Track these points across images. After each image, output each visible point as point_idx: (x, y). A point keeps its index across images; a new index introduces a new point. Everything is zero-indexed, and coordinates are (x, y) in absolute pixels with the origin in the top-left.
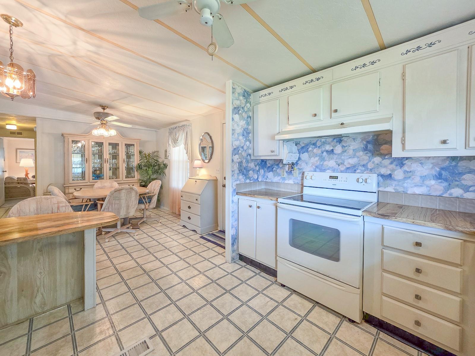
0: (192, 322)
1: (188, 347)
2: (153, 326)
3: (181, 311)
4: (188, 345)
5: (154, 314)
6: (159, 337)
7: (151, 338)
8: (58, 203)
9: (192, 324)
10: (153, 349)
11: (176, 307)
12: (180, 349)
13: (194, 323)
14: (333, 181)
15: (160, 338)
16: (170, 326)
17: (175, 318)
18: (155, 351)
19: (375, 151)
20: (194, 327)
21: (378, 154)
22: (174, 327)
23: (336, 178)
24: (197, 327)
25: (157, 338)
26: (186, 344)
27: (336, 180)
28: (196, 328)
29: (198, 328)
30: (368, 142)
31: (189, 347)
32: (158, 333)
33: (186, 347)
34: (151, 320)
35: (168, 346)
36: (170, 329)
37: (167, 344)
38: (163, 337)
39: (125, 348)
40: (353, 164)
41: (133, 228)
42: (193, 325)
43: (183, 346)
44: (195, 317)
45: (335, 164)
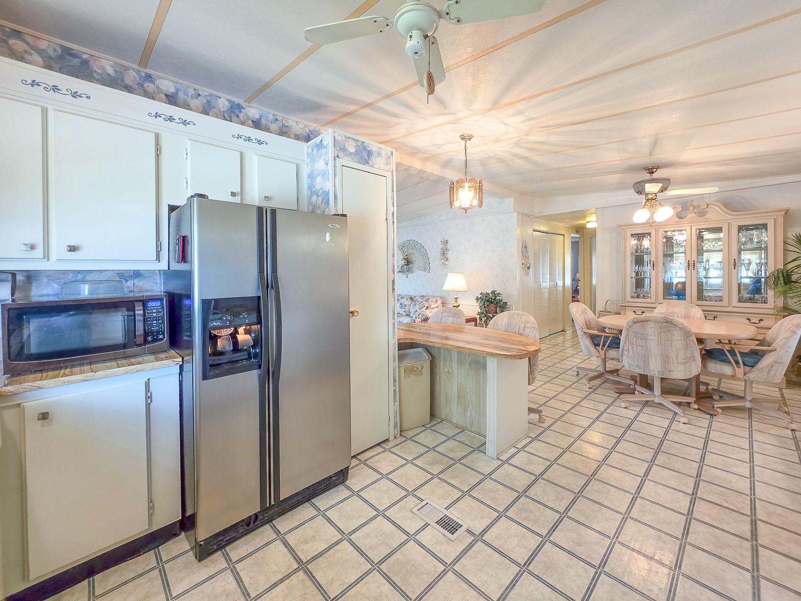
0: (517, 581)
1: (465, 586)
2: (488, 527)
3: (531, 556)
4: (469, 585)
5: (509, 521)
6: (473, 541)
7: (469, 531)
8: (526, 322)
9: (512, 582)
10: (453, 539)
11: (538, 546)
12: (461, 575)
13: (514, 585)
15: (471, 543)
16: (495, 549)
17: (513, 552)
18: (450, 543)
20: (507, 588)
22: (496, 555)
24: (509, 592)
25: (470, 539)
26: (470, 582)
28: (505, 591)
29: (506, 596)
31: (465, 588)
32: (479, 537)
33: (466, 583)
34: (496, 522)
35: (462, 557)
36: (490, 550)
37: (465, 554)
38: (473, 545)
39: (448, 510)
41: (699, 409)
42: (510, 584)
43: (466, 579)
44: (530, 585)
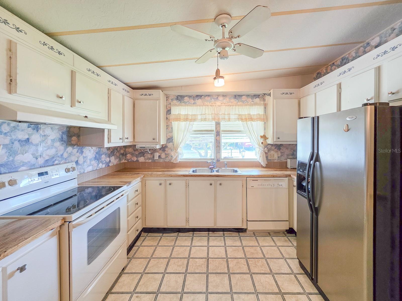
14: (45, 177)
19: (68, 142)
21: (70, 145)
23: (47, 173)
27: (47, 177)
30: (63, 133)
40: (51, 156)
45: (33, 157)
